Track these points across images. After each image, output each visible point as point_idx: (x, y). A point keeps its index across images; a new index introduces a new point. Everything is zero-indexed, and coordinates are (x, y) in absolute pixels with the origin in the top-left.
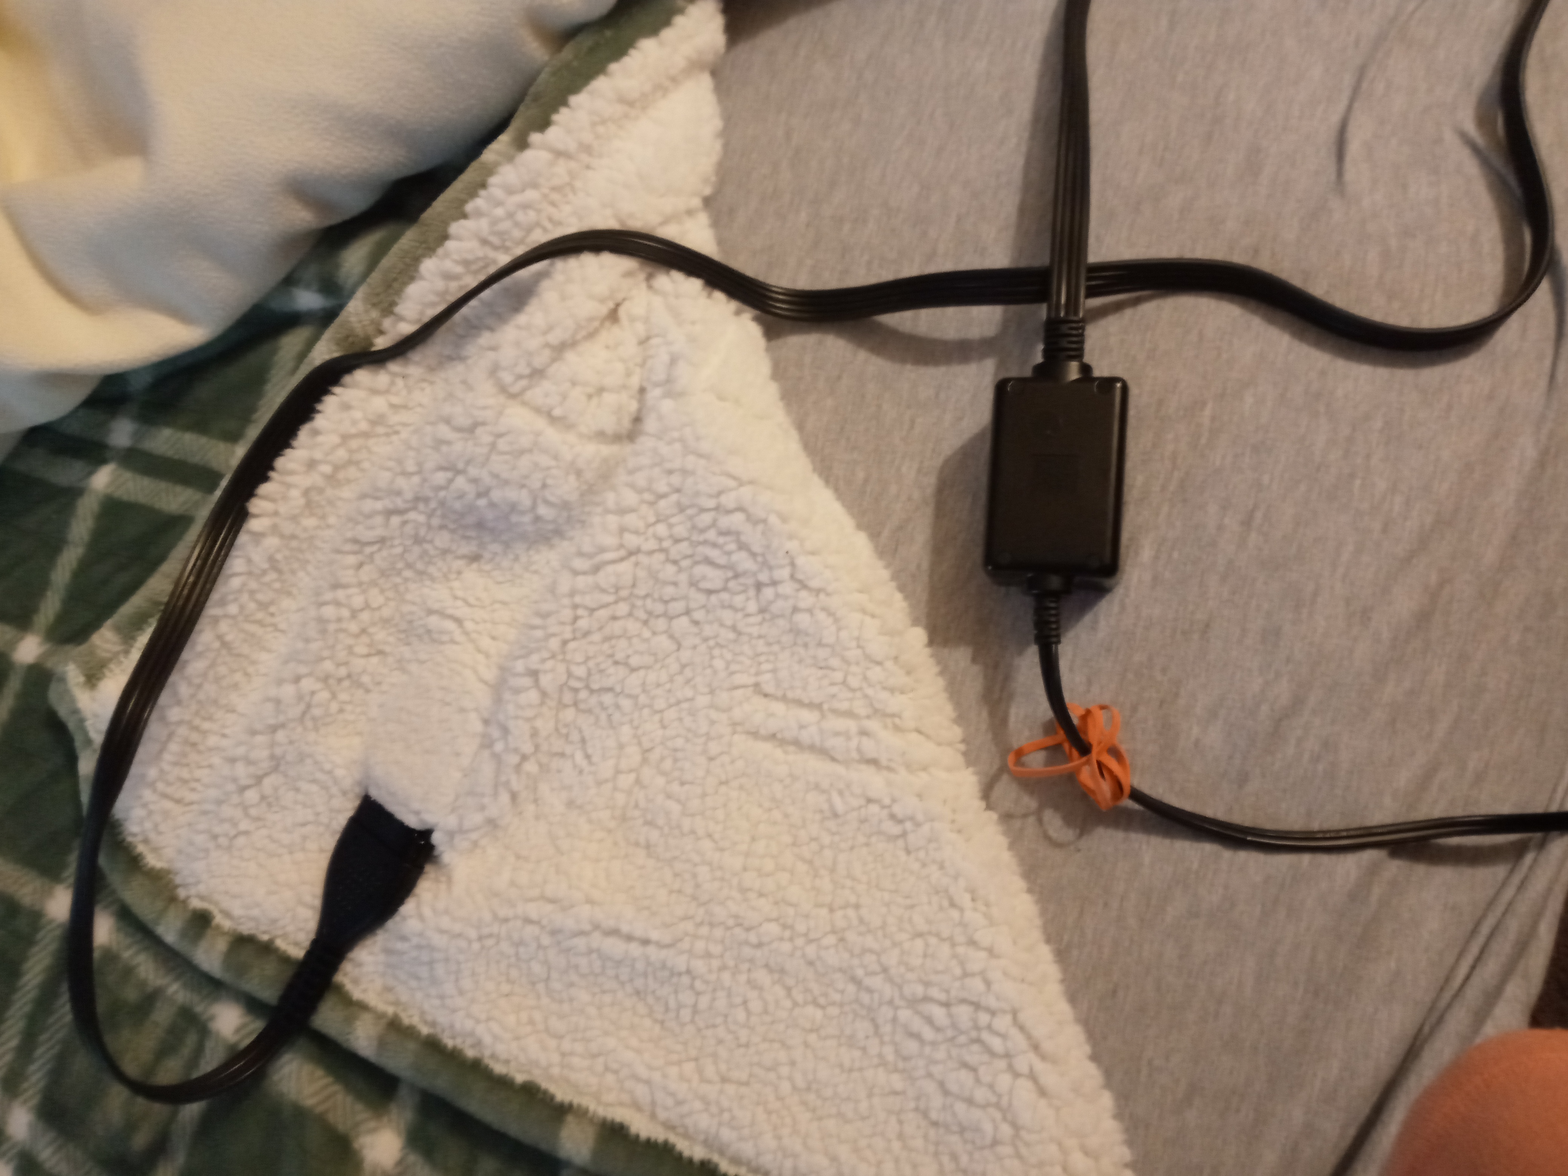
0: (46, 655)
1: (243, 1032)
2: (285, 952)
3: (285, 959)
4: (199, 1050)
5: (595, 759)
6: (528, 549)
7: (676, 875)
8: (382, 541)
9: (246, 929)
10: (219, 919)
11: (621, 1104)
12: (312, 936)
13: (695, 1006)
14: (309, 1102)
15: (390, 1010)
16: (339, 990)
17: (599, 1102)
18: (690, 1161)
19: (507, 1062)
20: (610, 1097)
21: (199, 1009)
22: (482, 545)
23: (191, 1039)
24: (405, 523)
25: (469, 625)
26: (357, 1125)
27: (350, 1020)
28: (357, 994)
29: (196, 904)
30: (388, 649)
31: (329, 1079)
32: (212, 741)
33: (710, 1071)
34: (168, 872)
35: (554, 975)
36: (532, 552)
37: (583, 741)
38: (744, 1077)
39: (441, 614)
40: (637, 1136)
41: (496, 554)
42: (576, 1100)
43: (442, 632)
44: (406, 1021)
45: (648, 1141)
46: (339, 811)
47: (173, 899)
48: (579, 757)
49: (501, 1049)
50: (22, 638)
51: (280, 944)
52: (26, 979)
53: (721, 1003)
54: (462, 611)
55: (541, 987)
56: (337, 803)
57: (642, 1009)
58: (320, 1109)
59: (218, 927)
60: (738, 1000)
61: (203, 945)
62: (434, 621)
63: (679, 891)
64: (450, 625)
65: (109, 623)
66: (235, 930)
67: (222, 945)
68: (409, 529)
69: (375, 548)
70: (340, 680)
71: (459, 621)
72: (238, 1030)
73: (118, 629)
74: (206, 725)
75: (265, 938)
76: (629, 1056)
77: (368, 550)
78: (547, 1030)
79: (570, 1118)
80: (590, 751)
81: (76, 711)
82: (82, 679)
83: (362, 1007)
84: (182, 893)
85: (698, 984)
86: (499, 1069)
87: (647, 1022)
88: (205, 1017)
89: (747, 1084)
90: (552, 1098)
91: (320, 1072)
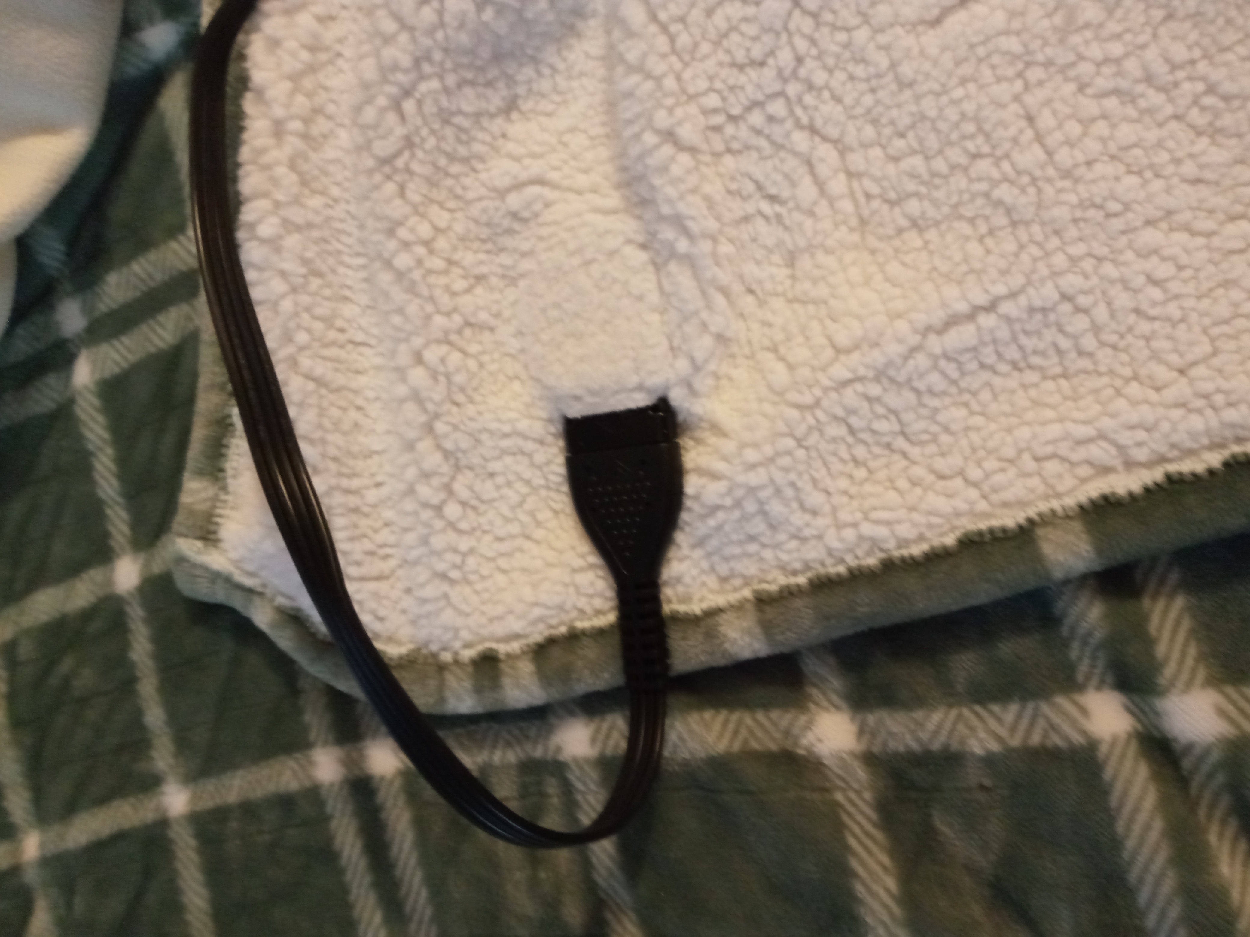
0: (146, 565)
1: (601, 737)
2: (593, 628)
3: (600, 633)
4: (567, 789)
5: (785, 194)
6: (559, 52)
7: (972, 221)
8: (409, 143)
9: (538, 635)
10: (502, 649)
11: (1084, 480)
12: (611, 593)
13: (1093, 324)
14: (721, 747)
15: (747, 593)
16: (677, 618)
17: (1058, 496)
18: (1211, 472)
19: (921, 538)
20: (1068, 482)
21: (538, 752)
22: (511, 81)
23: (552, 787)
24: (420, 103)
25: (554, 176)
26: (787, 733)
27: (711, 635)
28: (696, 608)
29: (468, 654)
30: (484, 269)
31: (723, 714)
32: (372, 495)
33: (1162, 373)
34: (419, 650)
35: (908, 417)
36: (565, 53)
37: (759, 187)
38: (1207, 348)
39: (518, 186)
40: (1131, 495)
41: (529, 82)
42: (1032, 512)
43: (529, 205)
44: (773, 588)
45: (1147, 490)
46: (549, 463)
47: (441, 668)
48: (766, 207)
49: (905, 531)
50: (112, 570)
51: (582, 624)
52: (346, 854)
53: (1123, 299)
54: (535, 168)
55: (900, 443)
56: (540, 457)
57: (1032, 377)
58: (737, 747)
59: (509, 656)
60: (1141, 280)
61: (506, 682)
62: (514, 201)
63: (991, 232)
64: (534, 190)
65: (187, 475)
66: (528, 646)
67: (526, 667)
68: (429, 108)
69: (406, 154)
70: (459, 332)
71: (540, 181)
72: (593, 741)
73: (200, 473)
74: (355, 483)
75: (563, 630)
76: (1055, 430)
77: (400, 163)
78: (942, 477)
79: (1040, 532)
80: (773, 191)
81: (216, 577)
82: (199, 544)
83: (712, 613)
84: (446, 657)
85: (1083, 300)
86: (917, 550)
87: (1050, 385)
88: (550, 756)
89: (1215, 353)
90: (1004, 530)
91: (708, 715)
